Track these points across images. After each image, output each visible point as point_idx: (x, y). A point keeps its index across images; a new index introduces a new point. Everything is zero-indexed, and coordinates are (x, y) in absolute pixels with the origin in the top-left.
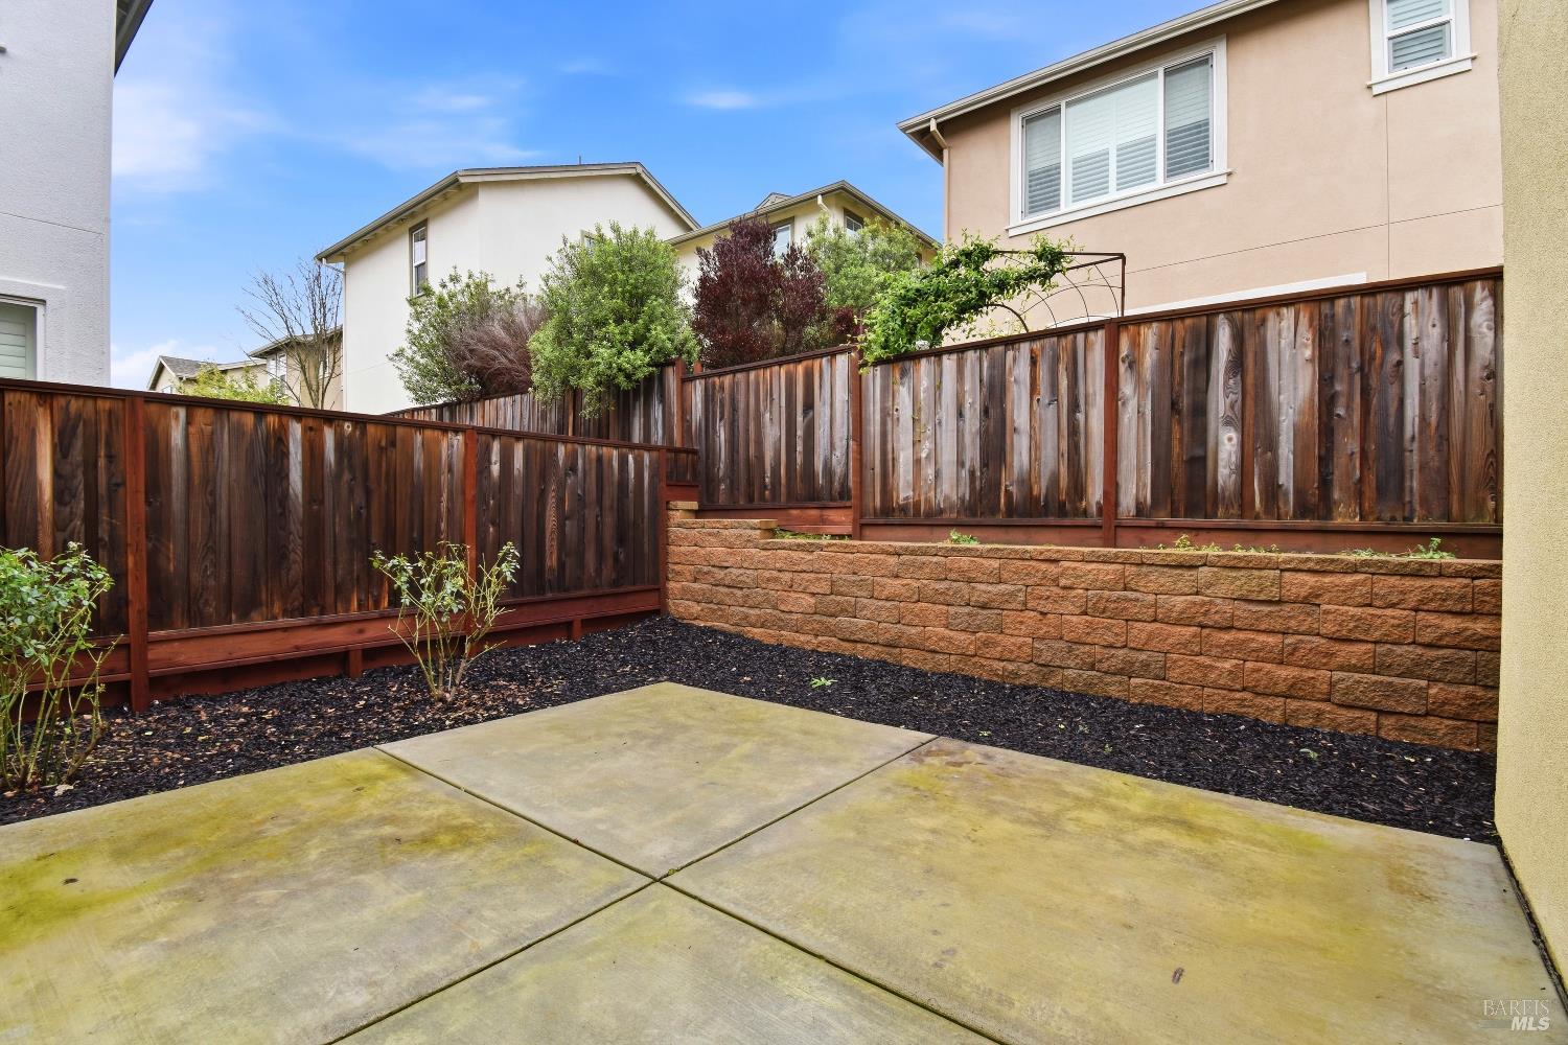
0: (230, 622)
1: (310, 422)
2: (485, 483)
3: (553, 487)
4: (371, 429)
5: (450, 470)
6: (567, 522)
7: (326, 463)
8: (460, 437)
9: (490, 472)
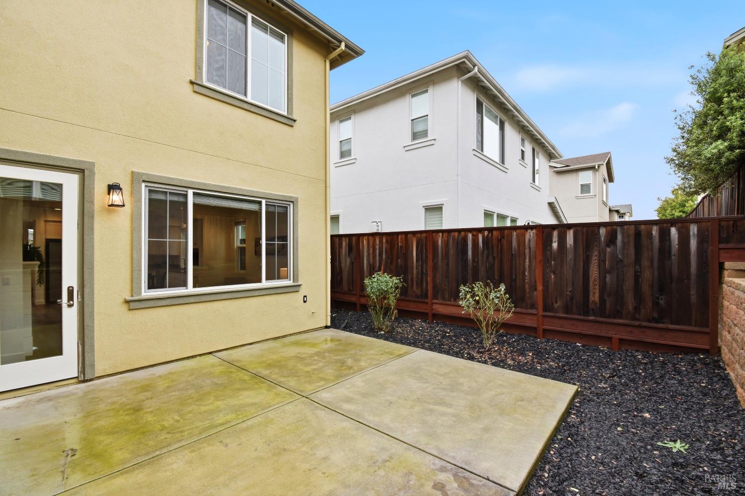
0: (451, 301)
1: (475, 233)
2: (548, 253)
3: (596, 253)
4: (495, 233)
5: (530, 248)
6: (607, 275)
7: (480, 247)
8: (534, 231)
9: (551, 246)
